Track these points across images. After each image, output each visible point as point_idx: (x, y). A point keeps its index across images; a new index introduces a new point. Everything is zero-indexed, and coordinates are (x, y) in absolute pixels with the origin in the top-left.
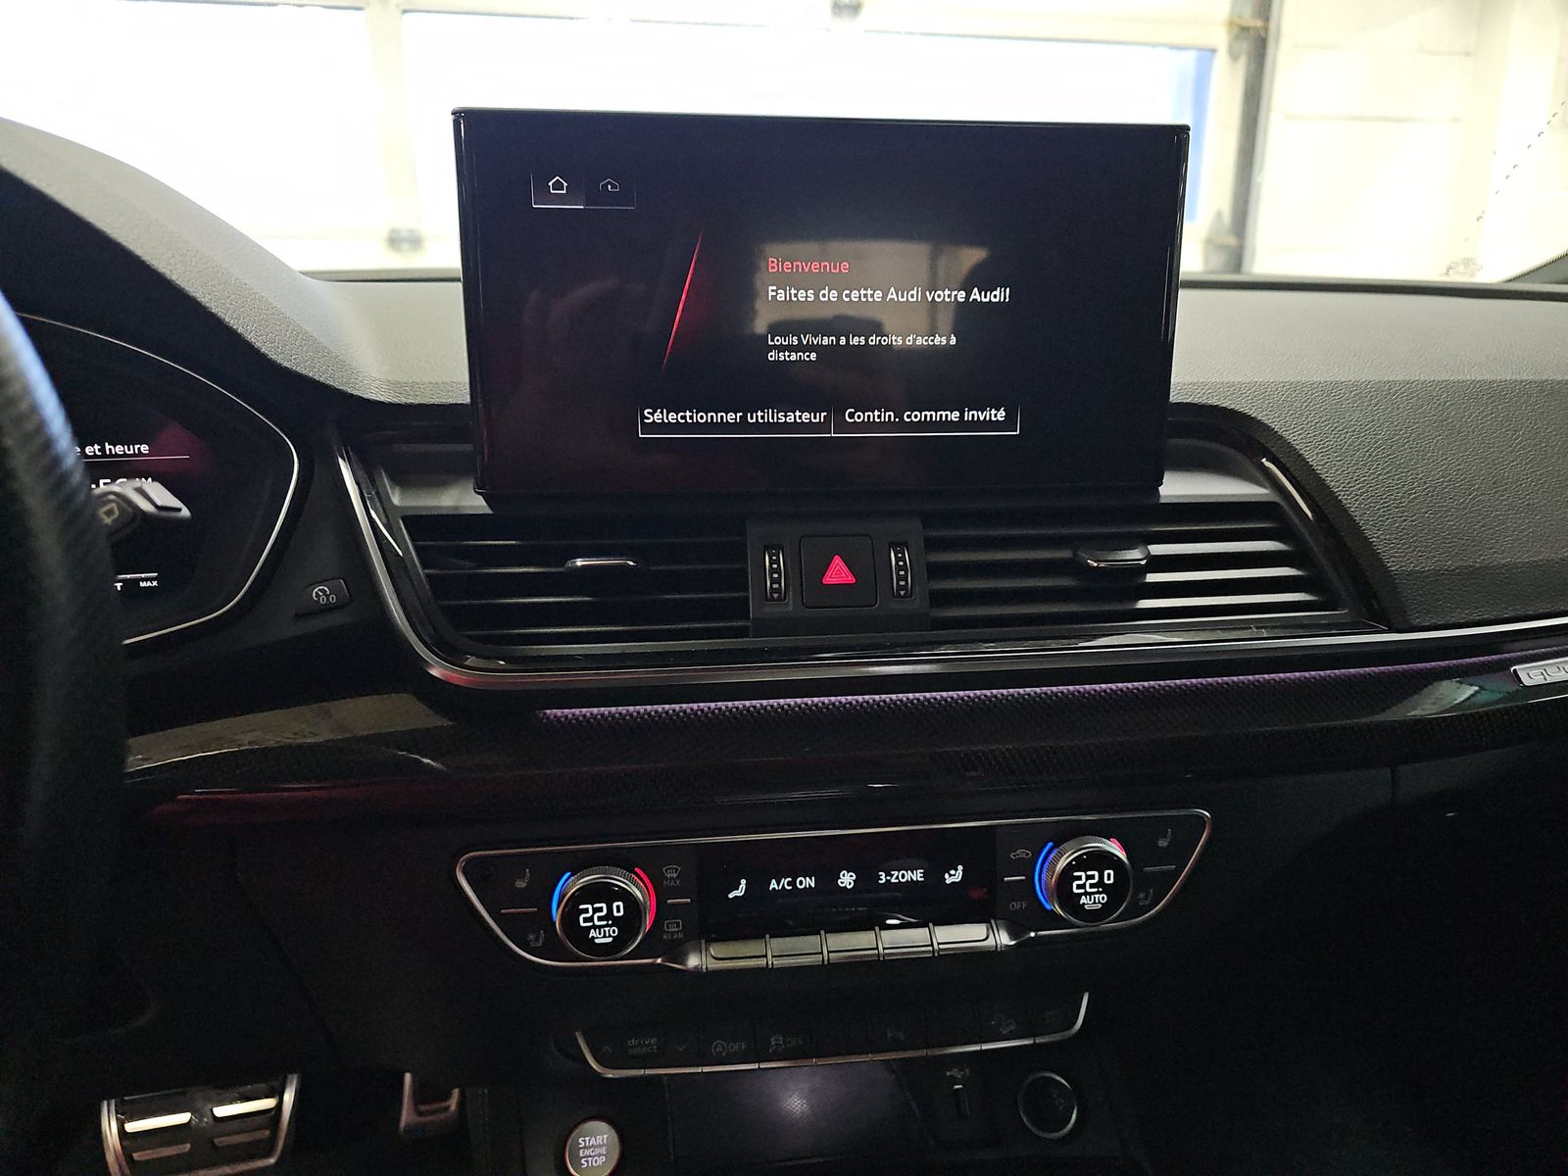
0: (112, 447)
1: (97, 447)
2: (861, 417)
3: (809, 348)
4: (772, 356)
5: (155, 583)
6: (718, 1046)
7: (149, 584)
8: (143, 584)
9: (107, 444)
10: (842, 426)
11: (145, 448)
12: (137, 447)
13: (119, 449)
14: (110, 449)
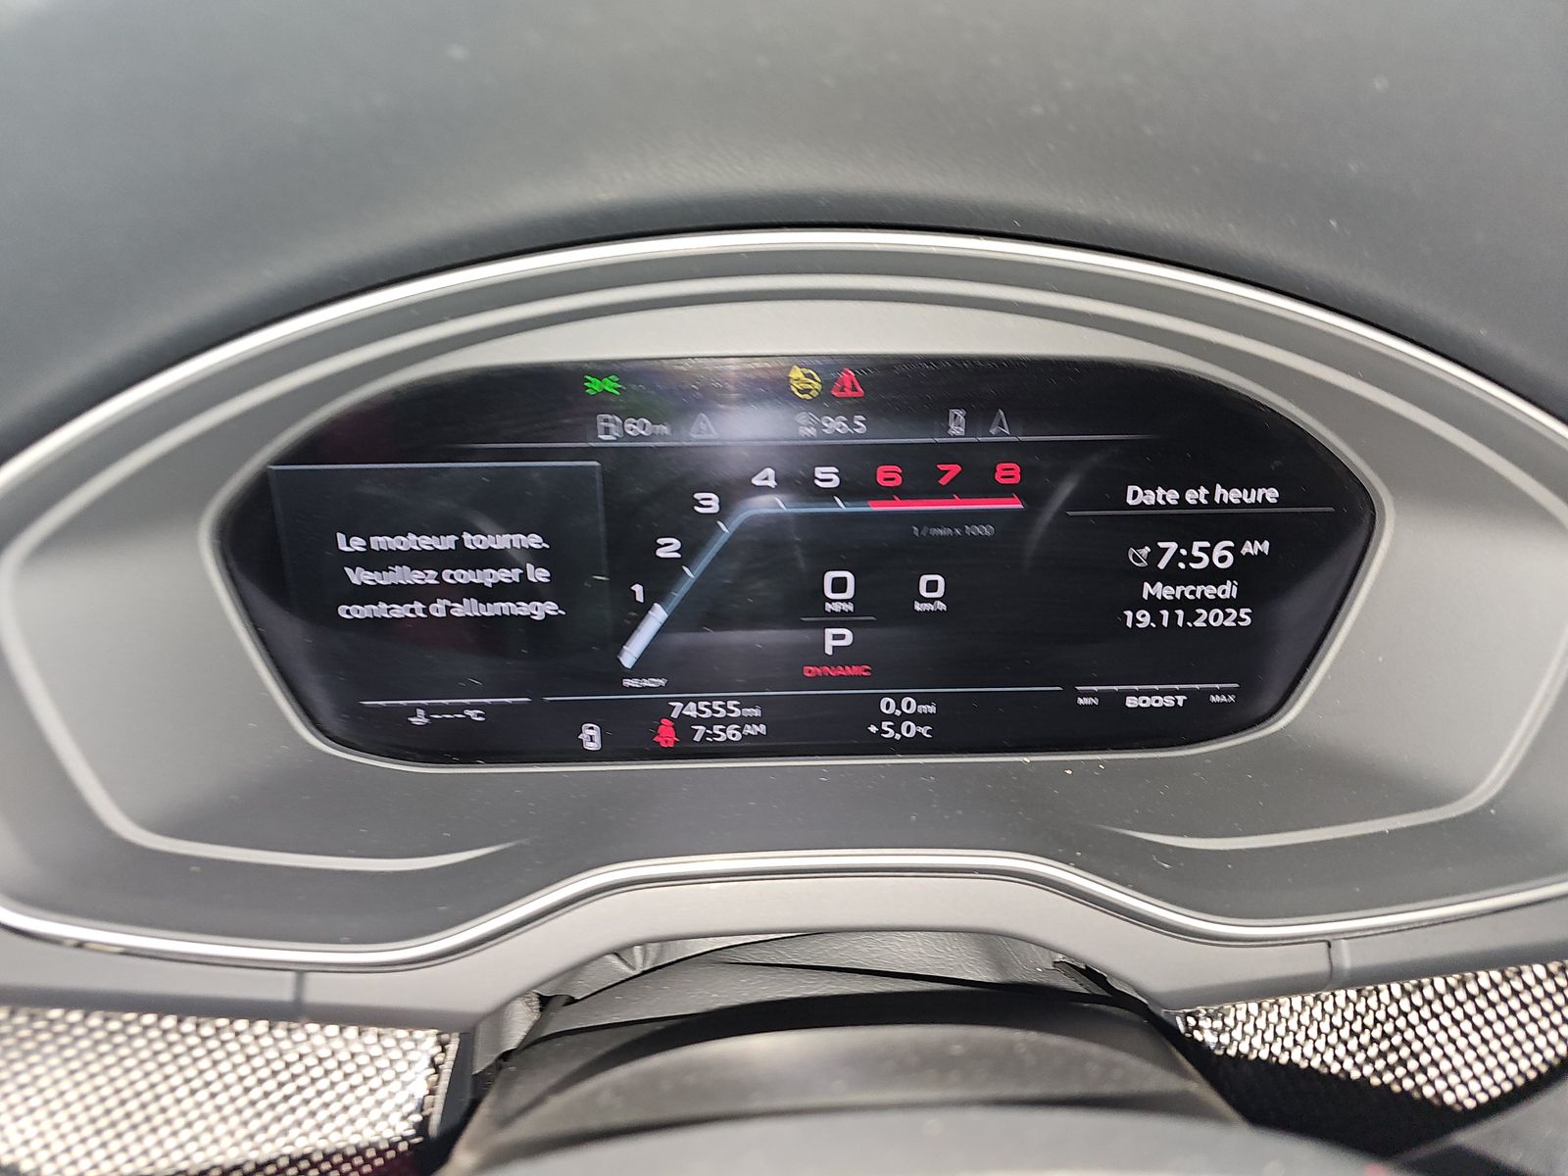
0: (1225, 491)
1: (1203, 491)
5: (1232, 698)
7: (1224, 699)
8: (1213, 699)
9: (1218, 486)
11: (1272, 495)
12: (1261, 491)
13: (1234, 496)
14: (1222, 495)
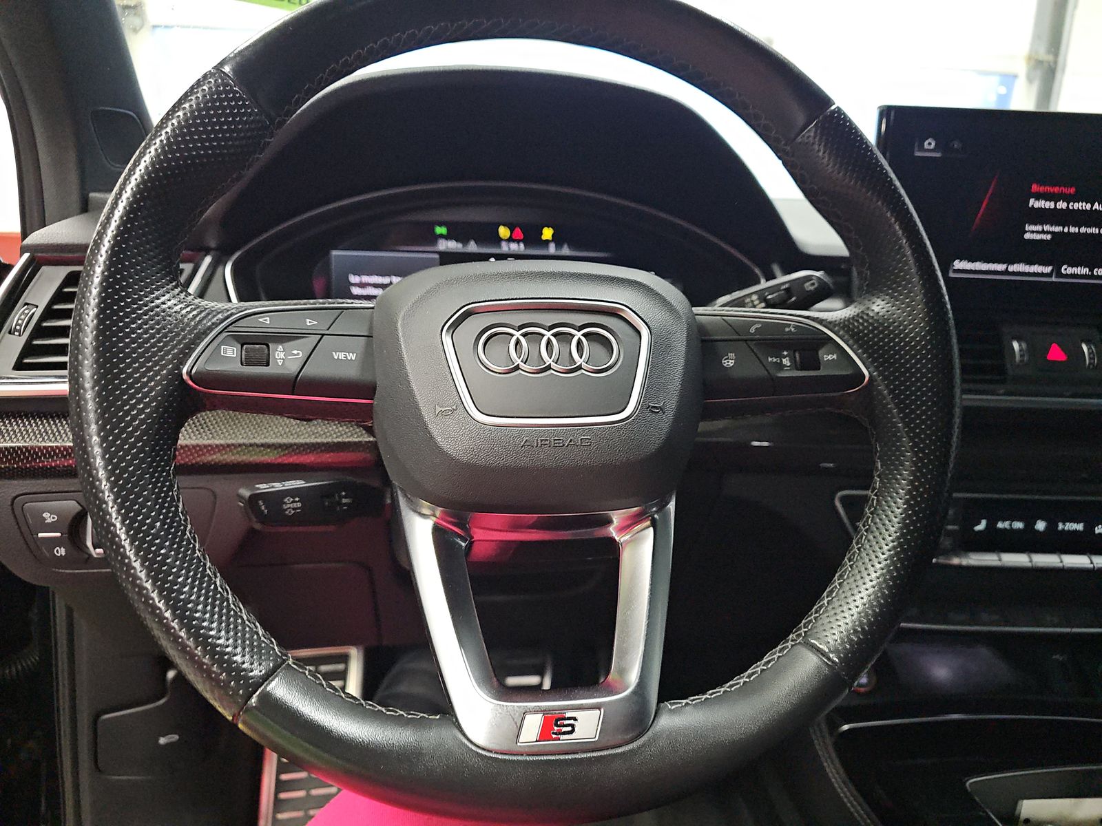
2: (1070, 271)
3: (1048, 232)
4: (1027, 236)
6: (984, 616)
10: (1060, 275)
